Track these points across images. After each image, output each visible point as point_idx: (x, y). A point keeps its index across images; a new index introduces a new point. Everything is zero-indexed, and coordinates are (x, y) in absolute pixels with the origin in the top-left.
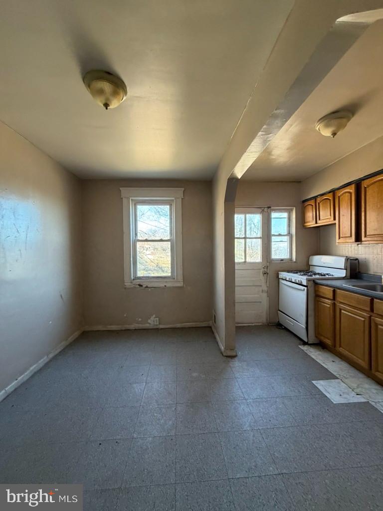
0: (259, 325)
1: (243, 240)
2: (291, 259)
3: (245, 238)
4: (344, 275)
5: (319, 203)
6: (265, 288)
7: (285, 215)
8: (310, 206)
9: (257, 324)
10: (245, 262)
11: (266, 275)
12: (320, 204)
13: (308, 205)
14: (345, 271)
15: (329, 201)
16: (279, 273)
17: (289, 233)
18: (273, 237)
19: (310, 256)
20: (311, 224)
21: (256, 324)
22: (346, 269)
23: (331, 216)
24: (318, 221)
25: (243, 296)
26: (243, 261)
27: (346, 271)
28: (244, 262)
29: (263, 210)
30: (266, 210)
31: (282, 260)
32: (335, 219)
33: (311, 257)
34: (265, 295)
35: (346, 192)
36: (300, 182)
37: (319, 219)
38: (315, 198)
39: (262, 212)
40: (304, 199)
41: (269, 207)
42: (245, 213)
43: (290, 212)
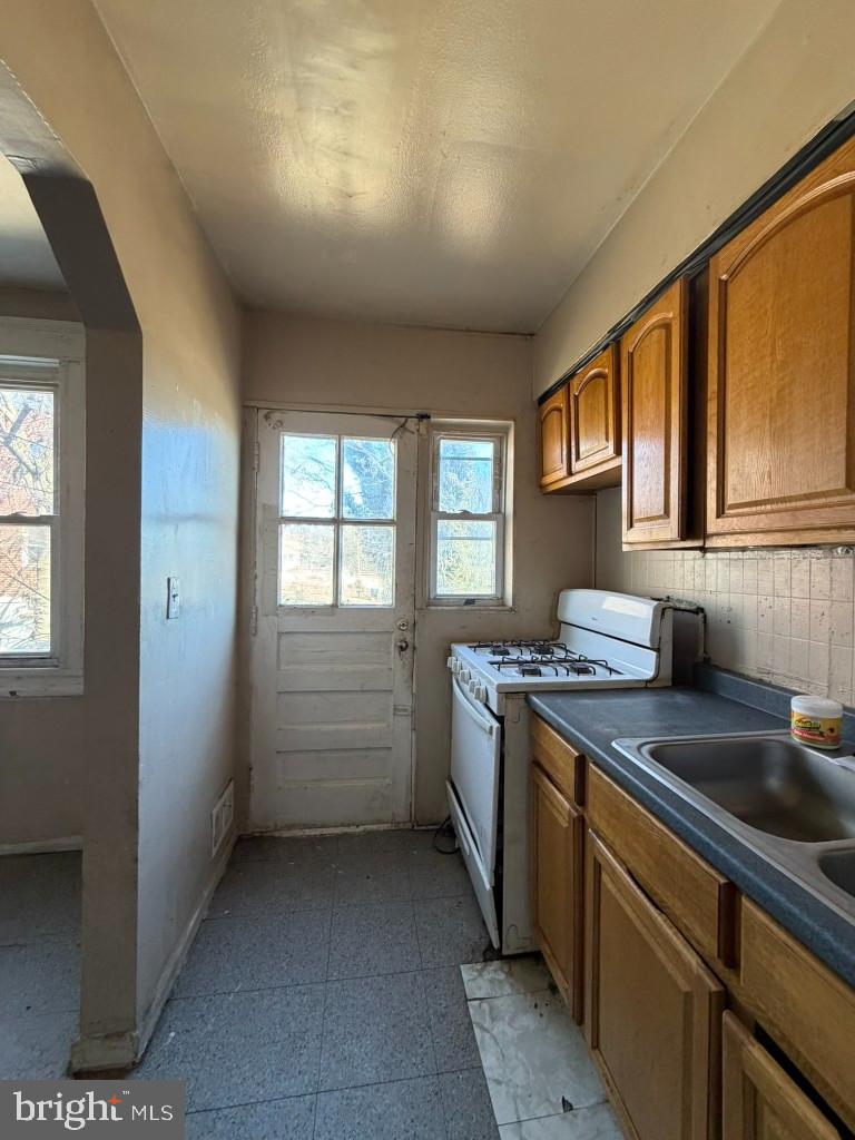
0: (377, 832)
1: (331, 528)
2: (501, 600)
3: (337, 522)
4: (649, 673)
5: (576, 397)
6: (405, 700)
7: (486, 449)
8: (556, 412)
9: (374, 827)
10: (335, 606)
11: (409, 652)
12: (581, 399)
13: (550, 412)
14: (655, 654)
15: (602, 380)
16: (454, 646)
17: (499, 512)
18: (441, 523)
19: (561, 590)
20: (557, 476)
21: (369, 827)
22: (658, 650)
23: (607, 440)
24: (576, 466)
25: (326, 728)
26: (329, 601)
27: (659, 657)
28: (332, 606)
29: (403, 426)
30: (412, 424)
31: (470, 601)
32: (618, 452)
33: (562, 594)
34: (403, 724)
35: (654, 328)
36: (532, 335)
37: (578, 458)
38: (566, 382)
39: (399, 432)
40: (541, 392)
41: (423, 417)
42: (339, 433)
43: (499, 437)
